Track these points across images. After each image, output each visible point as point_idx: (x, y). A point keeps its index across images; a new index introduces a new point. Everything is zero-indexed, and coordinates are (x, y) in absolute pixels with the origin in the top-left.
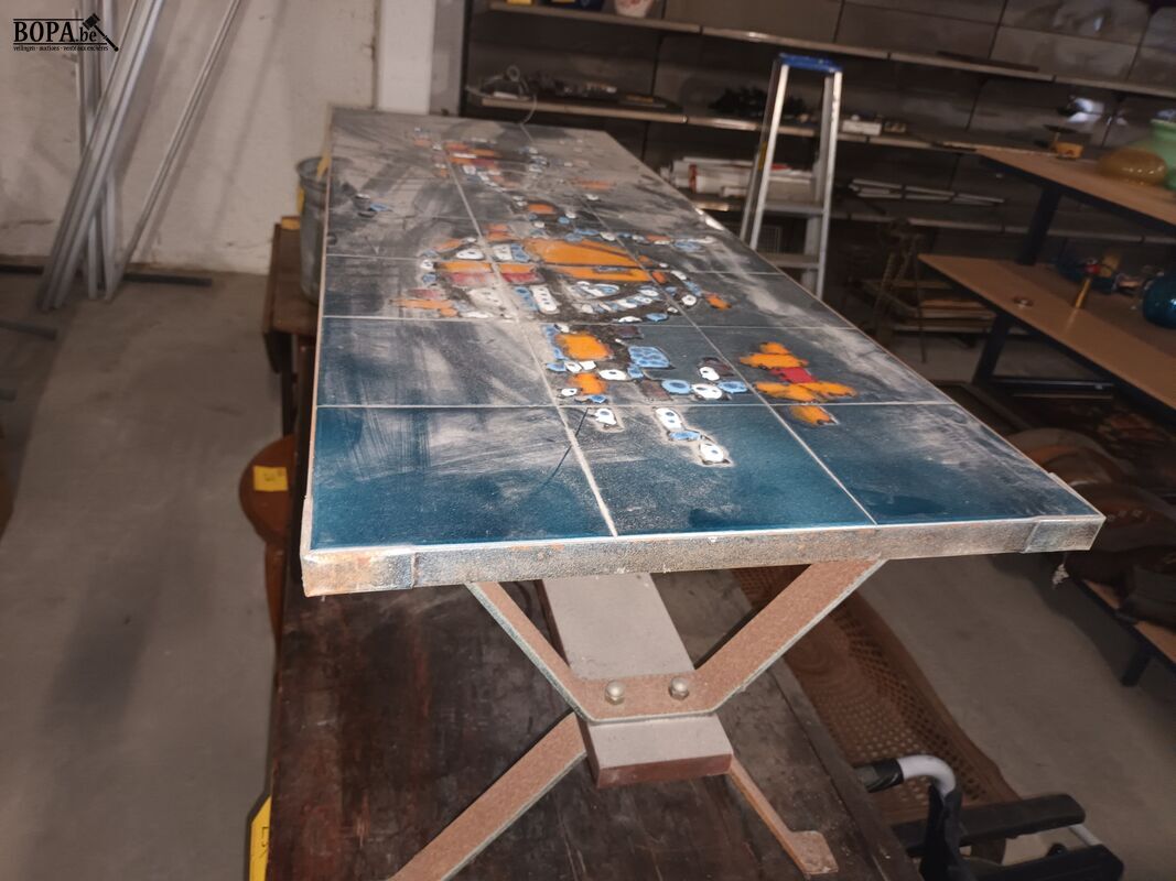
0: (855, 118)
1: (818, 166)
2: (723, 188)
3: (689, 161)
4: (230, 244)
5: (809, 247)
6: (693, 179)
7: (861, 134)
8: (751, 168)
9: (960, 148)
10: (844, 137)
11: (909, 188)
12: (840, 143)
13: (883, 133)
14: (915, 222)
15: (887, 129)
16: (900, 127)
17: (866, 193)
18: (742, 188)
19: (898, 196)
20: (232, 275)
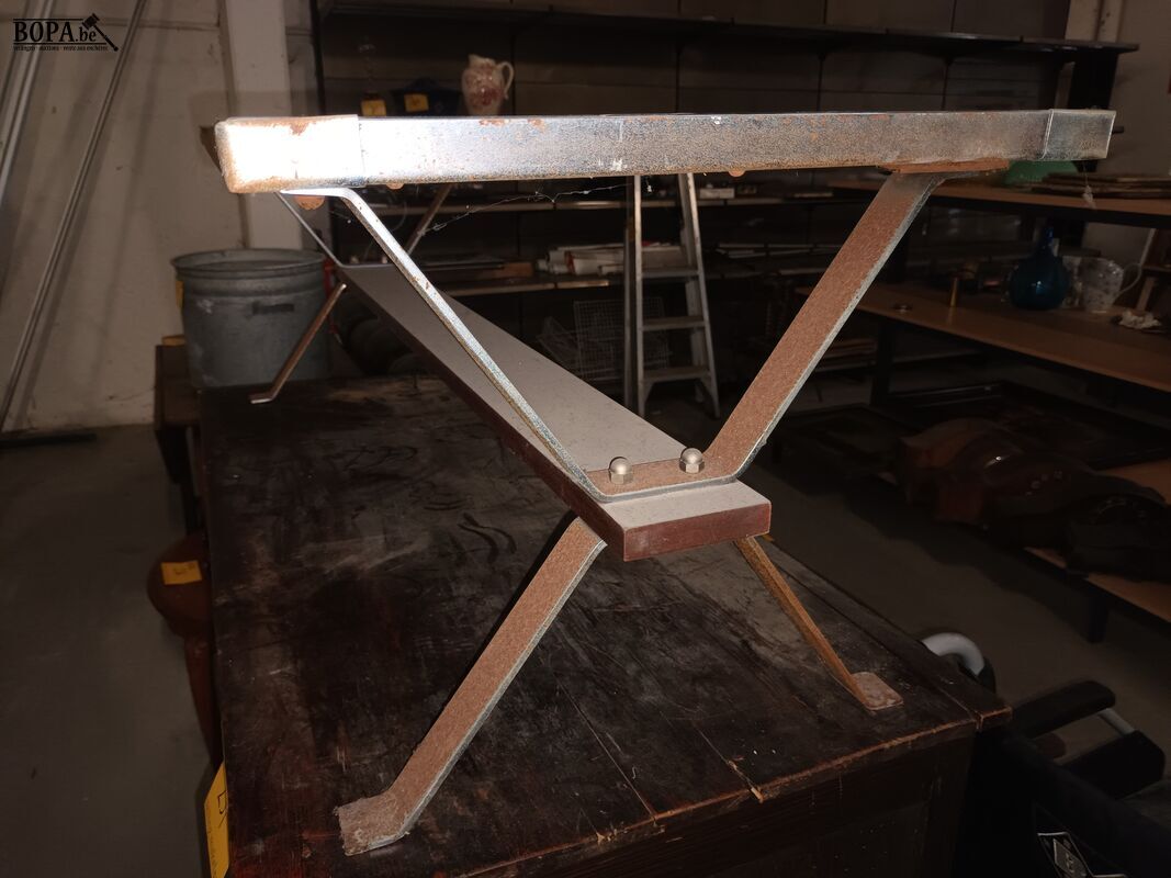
0: (709, 186)
1: (685, 234)
2: (600, 267)
3: (563, 250)
4: (111, 398)
5: (692, 309)
6: (570, 264)
7: (718, 199)
8: (624, 248)
9: (810, 199)
10: (703, 204)
11: (770, 246)
12: (700, 209)
13: (737, 196)
14: (785, 272)
15: (740, 193)
16: (752, 189)
17: (734, 255)
18: (618, 265)
19: (763, 254)
20: (117, 429)
